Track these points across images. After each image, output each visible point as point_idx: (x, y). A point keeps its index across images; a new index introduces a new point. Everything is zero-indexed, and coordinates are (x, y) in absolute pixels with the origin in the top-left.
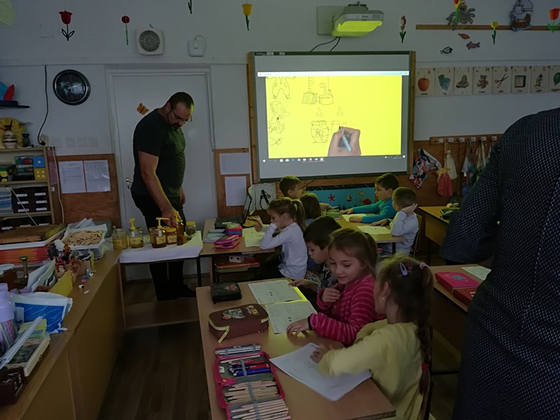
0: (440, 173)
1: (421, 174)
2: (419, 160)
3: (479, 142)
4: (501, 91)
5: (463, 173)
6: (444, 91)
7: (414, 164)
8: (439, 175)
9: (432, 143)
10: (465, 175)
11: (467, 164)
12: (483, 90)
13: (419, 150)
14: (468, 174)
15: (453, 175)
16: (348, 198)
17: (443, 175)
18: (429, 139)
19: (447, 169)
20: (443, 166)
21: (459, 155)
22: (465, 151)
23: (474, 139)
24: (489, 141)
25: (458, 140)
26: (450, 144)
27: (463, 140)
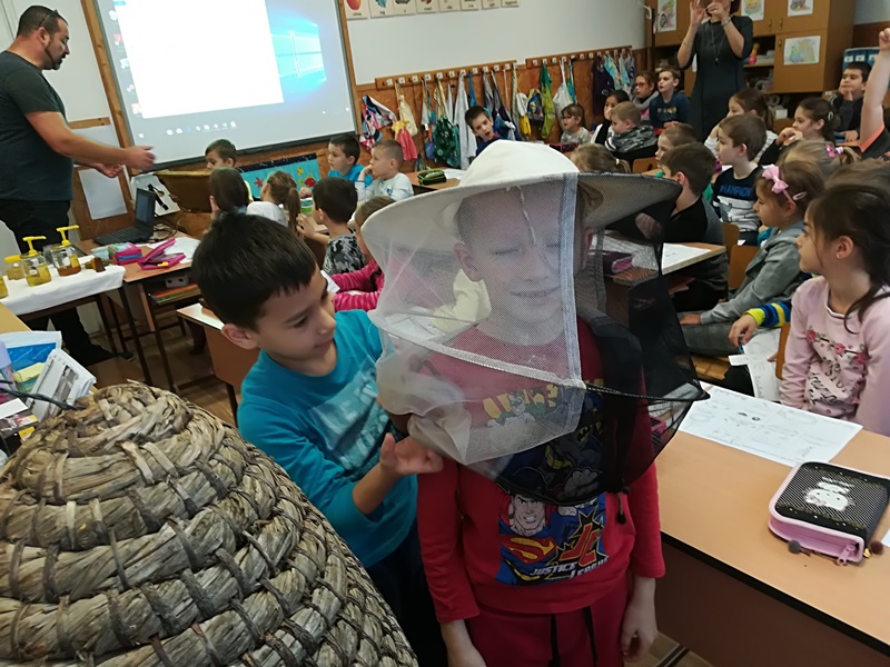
0: (397, 127)
1: (373, 133)
2: (367, 113)
3: (435, 81)
4: (450, 7)
5: (424, 127)
6: (382, 9)
7: (363, 119)
8: (397, 132)
9: (380, 86)
10: (427, 129)
11: (426, 113)
12: (428, 6)
13: (365, 98)
14: (430, 125)
15: (413, 130)
17: (400, 131)
18: (373, 81)
19: (406, 123)
20: (399, 118)
21: (415, 102)
22: (422, 94)
23: (429, 78)
24: (447, 78)
25: (410, 80)
26: (402, 86)
27: (415, 79)
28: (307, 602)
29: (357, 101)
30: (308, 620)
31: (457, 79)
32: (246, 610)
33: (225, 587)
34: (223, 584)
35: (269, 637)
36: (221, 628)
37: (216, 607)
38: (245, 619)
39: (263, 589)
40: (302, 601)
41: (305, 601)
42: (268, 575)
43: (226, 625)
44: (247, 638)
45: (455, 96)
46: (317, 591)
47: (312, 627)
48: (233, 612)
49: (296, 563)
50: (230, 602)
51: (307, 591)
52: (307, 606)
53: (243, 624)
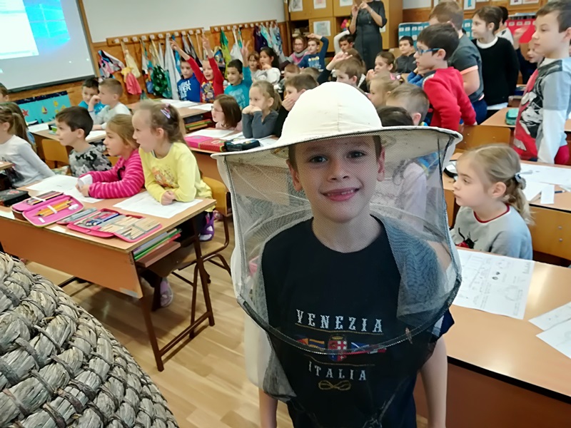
0: (124, 72)
2: (103, 62)
3: (149, 40)
5: (144, 71)
7: (100, 66)
8: (125, 75)
9: (110, 44)
10: (147, 73)
11: (145, 63)
13: (100, 52)
14: (148, 71)
15: (137, 74)
16: (44, 111)
17: (128, 74)
18: (105, 40)
19: (131, 69)
20: (126, 66)
21: (136, 54)
22: (140, 50)
23: (145, 38)
24: (157, 39)
25: (132, 40)
26: (126, 44)
27: (135, 39)
28: (85, 367)
29: (95, 54)
30: (87, 379)
31: (164, 39)
32: (42, 376)
33: (25, 363)
34: (24, 361)
35: (60, 392)
36: (25, 389)
37: (19, 376)
38: (42, 382)
39: (53, 362)
40: (82, 367)
41: (83, 367)
42: (56, 352)
43: (28, 387)
44: (45, 394)
45: (164, 50)
46: (92, 360)
47: (91, 383)
48: (33, 378)
49: (75, 344)
50: (30, 372)
51: (85, 360)
52: (85, 370)
53: (41, 385)
